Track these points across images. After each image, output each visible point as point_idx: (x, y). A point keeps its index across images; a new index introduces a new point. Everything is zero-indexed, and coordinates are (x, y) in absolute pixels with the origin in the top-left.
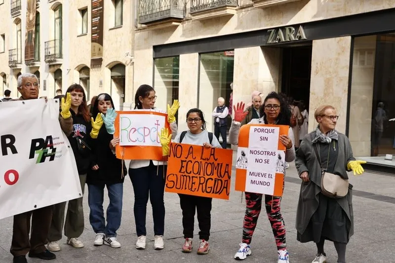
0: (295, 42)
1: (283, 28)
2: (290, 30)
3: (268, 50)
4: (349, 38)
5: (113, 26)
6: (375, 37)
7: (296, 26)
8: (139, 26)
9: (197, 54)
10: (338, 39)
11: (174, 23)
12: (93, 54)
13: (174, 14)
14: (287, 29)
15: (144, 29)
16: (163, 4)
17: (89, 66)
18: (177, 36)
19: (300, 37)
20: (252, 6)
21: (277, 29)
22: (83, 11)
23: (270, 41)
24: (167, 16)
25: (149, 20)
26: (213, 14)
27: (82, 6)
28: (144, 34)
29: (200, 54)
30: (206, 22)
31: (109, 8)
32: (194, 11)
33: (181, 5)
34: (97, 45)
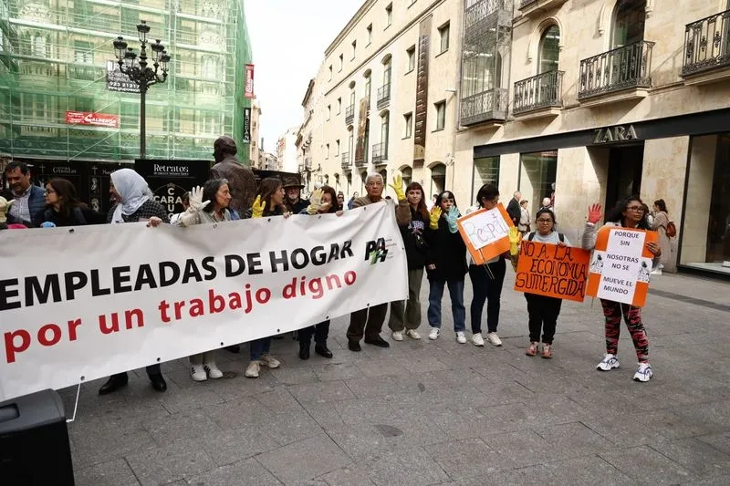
0: (624, 142)
1: (612, 128)
2: (620, 130)
3: (595, 152)
4: (688, 137)
5: (435, 129)
6: (715, 137)
7: (627, 126)
8: (460, 128)
9: (518, 154)
10: (674, 138)
11: (496, 125)
12: (415, 155)
13: (497, 115)
14: (617, 128)
15: (465, 130)
16: (485, 107)
17: (412, 166)
18: (498, 137)
19: (631, 137)
20: (578, 106)
21: (605, 129)
22: (408, 116)
23: (597, 141)
24: (488, 118)
25: (471, 122)
26: (537, 115)
27: (407, 112)
28: (465, 135)
29: (521, 154)
30: (528, 123)
31: (432, 112)
32: (517, 112)
33: (503, 107)
34: (420, 147)
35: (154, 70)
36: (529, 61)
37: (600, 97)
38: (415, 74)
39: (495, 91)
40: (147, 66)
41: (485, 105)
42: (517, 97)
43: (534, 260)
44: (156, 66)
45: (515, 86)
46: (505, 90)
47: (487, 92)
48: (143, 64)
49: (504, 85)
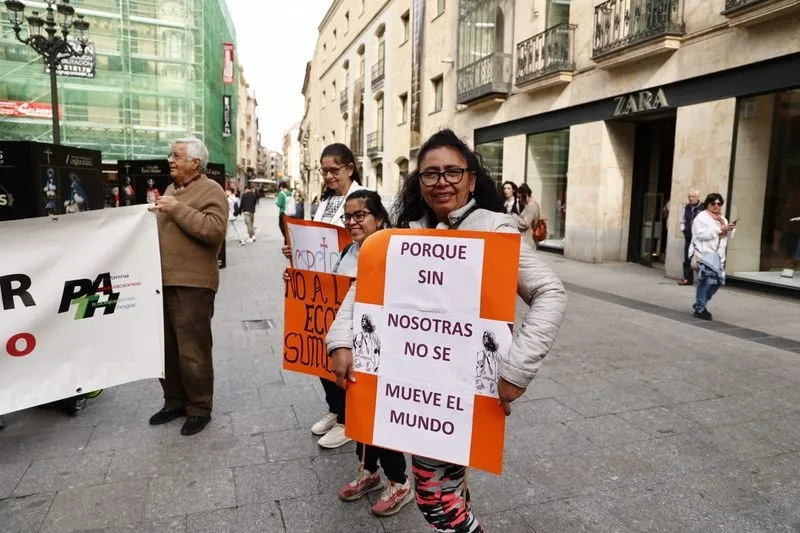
0: (652, 112)
1: (636, 94)
2: (645, 95)
3: (616, 127)
4: (732, 101)
5: (433, 110)
6: (772, 96)
7: (654, 90)
8: (460, 107)
9: (523, 137)
10: (716, 102)
11: (497, 100)
12: (412, 145)
13: (495, 88)
14: (641, 94)
15: (465, 110)
16: (483, 77)
17: (408, 157)
18: (501, 117)
19: (660, 104)
20: (593, 68)
21: (627, 96)
22: (404, 98)
23: (617, 113)
24: (487, 91)
25: (466, 99)
26: (544, 83)
27: (402, 92)
28: (464, 116)
29: (528, 136)
30: (534, 95)
31: (428, 87)
32: (521, 82)
33: (506, 79)
34: (416, 133)
35: (63, 39)
36: (535, 15)
37: (619, 52)
38: (409, 45)
39: (497, 56)
40: (56, 35)
41: (485, 76)
42: (522, 63)
43: (308, 307)
44: (65, 33)
45: (518, 49)
46: (508, 56)
47: (486, 58)
48: (51, 32)
49: (507, 50)
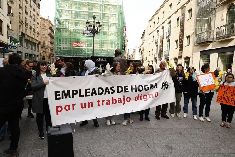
5: (186, 45)
8: (195, 45)
11: (209, 43)
12: (179, 54)
13: (209, 40)
15: (197, 45)
16: (205, 37)
17: (178, 58)
18: (210, 47)
22: (177, 41)
24: (206, 41)
25: (199, 42)
26: (225, 39)
28: (198, 47)
29: (219, 53)
30: (221, 42)
31: (185, 39)
32: (217, 38)
33: (212, 37)
34: (181, 51)
36: (222, 20)
38: (179, 27)
39: (209, 32)
42: (218, 33)
43: (224, 92)
44: (98, 28)
45: (217, 29)
46: (213, 31)
47: (206, 32)
48: (94, 28)
49: (212, 29)
